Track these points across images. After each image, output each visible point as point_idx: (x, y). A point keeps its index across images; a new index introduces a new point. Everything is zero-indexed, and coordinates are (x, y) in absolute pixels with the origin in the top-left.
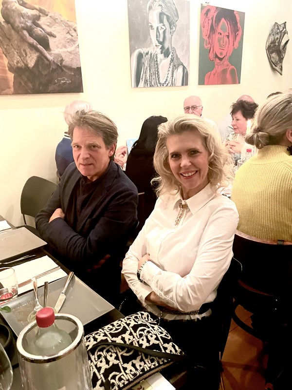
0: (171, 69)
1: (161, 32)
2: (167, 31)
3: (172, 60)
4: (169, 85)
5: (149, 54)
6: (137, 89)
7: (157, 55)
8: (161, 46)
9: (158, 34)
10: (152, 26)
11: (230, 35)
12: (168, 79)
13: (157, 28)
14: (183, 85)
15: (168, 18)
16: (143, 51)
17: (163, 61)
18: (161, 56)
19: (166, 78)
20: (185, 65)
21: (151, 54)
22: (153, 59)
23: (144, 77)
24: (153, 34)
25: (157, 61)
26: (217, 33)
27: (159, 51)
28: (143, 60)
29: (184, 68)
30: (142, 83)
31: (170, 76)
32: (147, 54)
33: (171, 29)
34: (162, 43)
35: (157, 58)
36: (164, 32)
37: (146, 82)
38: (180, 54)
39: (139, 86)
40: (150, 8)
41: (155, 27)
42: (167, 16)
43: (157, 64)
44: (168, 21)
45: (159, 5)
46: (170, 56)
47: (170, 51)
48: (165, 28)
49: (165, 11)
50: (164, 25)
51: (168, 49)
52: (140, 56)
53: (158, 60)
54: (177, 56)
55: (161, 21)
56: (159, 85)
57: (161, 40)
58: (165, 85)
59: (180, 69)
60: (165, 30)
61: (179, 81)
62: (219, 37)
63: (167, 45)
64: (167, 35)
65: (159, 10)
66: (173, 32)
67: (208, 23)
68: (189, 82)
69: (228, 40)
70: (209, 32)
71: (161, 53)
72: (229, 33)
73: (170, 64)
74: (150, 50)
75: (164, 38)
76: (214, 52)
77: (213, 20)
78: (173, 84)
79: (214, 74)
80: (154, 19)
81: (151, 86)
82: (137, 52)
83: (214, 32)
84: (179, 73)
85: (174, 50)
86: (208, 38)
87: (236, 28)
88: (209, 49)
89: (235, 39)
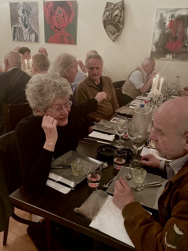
0: (29, 34)
1: (23, 17)
3: (29, 30)
4: (28, 41)
6: (14, 41)
7: (22, 27)
8: (24, 24)
10: (19, 16)
12: (28, 38)
13: (22, 16)
14: (35, 41)
15: (26, 11)
16: (16, 26)
17: (25, 30)
18: (24, 28)
19: (26, 38)
20: (37, 32)
21: (19, 27)
23: (17, 36)
24: (20, 19)
25: (22, 30)
26: (55, 15)
27: (23, 26)
28: (16, 30)
29: (36, 34)
30: (16, 39)
31: (28, 37)
32: (18, 27)
33: (28, 16)
34: (24, 22)
35: (22, 29)
36: (25, 18)
37: (18, 39)
38: (33, 27)
40: (19, 8)
41: (21, 15)
42: (26, 10)
43: (22, 31)
44: (27, 12)
45: (22, 6)
46: (28, 28)
47: (28, 25)
49: (25, 8)
50: (25, 15)
51: (27, 25)
52: (15, 28)
53: (23, 30)
54: (32, 28)
55: (23, 13)
56: (23, 41)
57: (24, 21)
58: (26, 41)
59: (34, 35)
60: (25, 17)
61: (33, 40)
62: (56, 17)
63: (26, 23)
64: (26, 19)
65: (22, 8)
66: (29, 17)
67: (49, 11)
68: (39, 41)
69: (63, 18)
70: (49, 15)
71: (24, 26)
72: (64, 14)
73: (28, 32)
74: (19, 26)
75: (25, 20)
76: (54, 26)
77: (51, 9)
78: (30, 41)
79: (55, 37)
80: (20, 12)
81: (20, 41)
82: (13, 26)
83: (53, 15)
84: (33, 36)
85: (30, 25)
86: (49, 18)
87: (69, 11)
88: (50, 24)
89: (69, 18)
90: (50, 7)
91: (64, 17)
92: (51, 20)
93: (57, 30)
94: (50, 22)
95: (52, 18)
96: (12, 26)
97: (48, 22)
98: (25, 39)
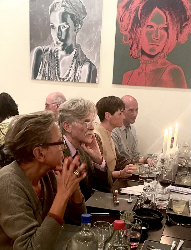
0: (73, 66)
1: (63, 30)
2: (71, 29)
3: (76, 57)
4: (71, 80)
5: (49, 50)
6: (34, 81)
7: (57, 51)
8: (63, 43)
9: (60, 32)
10: (53, 26)
11: (170, 27)
12: (70, 75)
13: (59, 27)
14: (88, 81)
15: (72, 17)
16: (43, 48)
17: (64, 58)
18: (61, 53)
19: (67, 73)
20: (94, 62)
21: (51, 51)
22: (53, 56)
23: (42, 70)
24: (54, 34)
25: (57, 57)
26: (146, 26)
27: (60, 48)
28: (42, 56)
29: (91, 65)
30: (40, 77)
31: (72, 72)
32: (47, 50)
33: (75, 26)
34: (64, 41)
35: (57, 54)
36: (67, 31)
37: (44, 75)
38: (86, 50)
39: (37, 79)
40: (52, 10)
41: (57, 26)
42: (71, 14)
43: (57, 60)
45: (63, 6)
46: (73, 53)
47: (74, 47)
48: (68, 27)
49: (69, 10)
50: (67, 24)
51: (71, 46)
52: (39, 53)
53: (59, 56)
54: (82, 52)
55: (64, 19)
56: (58, 79)
57: (63, 37)
58: (66, 80)
59: (86, 67)
61: (84, 78)
62: (148, 31)
63: (70, 42)
64: (71, 33)
65: (63, 9)
66: (79, 29)
67: (130, 16)
68: (97, 80)
69: (165, 33)
70: (130, 27)
71: (63, 50)
72: (167, 25)
73: (73, 61)
74: (50, 47)
75: (67, 36)
76: (140, 48)
77: (137, 13)
78: (76, 80)
79: (139, 74)
80: (56, 19)
81: (50, 79)
82: (36, 49)
83: (140, 26)
84: (85, 70)
85: (78, 47)
86: (129, 32)
87: (183, 17)
88: (131, 44)
89: (181, 31)
90: (133, 10)
91: (166, 29)
92: (133, 35)
93: (146, 58)
94: (131, 41)
95: (137, 32)
96: (31, 49)
97: (126, 40)
98: (64, 77)
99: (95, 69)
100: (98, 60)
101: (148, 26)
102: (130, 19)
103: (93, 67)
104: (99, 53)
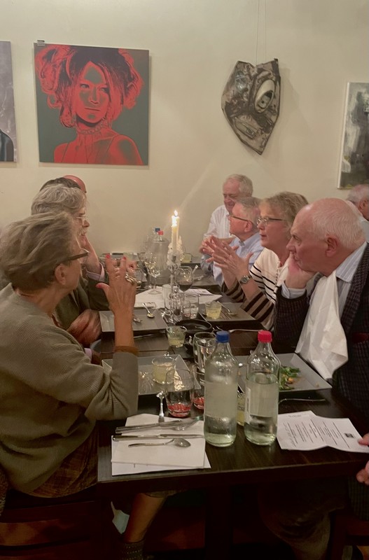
11: (112, 88)
14: (2, 159)
20: (6, 132)
26: (78, 85)
62: (82, 91)
67: (54, 70)
68: (15, 157)
70: (56, 84)
72: (107, 84)
76: (74, 114)
77: (64, 67)
79: (77, 147)
83: (70, 84)
86: (56, 92)
87: (126, 76)
88: (60, 108)
89: (127, 94)
90: (58, 62)
91: (107, 90)
92: (61, 96)
93: (83, 127)
94: (60, 104)
95: (67, 93)
97: (52, 103)
99: (11, 142)
100: (14, 129)
101: (82, 85)
102: (55, 75)
103: (7, 139)
104: (13, 120)
